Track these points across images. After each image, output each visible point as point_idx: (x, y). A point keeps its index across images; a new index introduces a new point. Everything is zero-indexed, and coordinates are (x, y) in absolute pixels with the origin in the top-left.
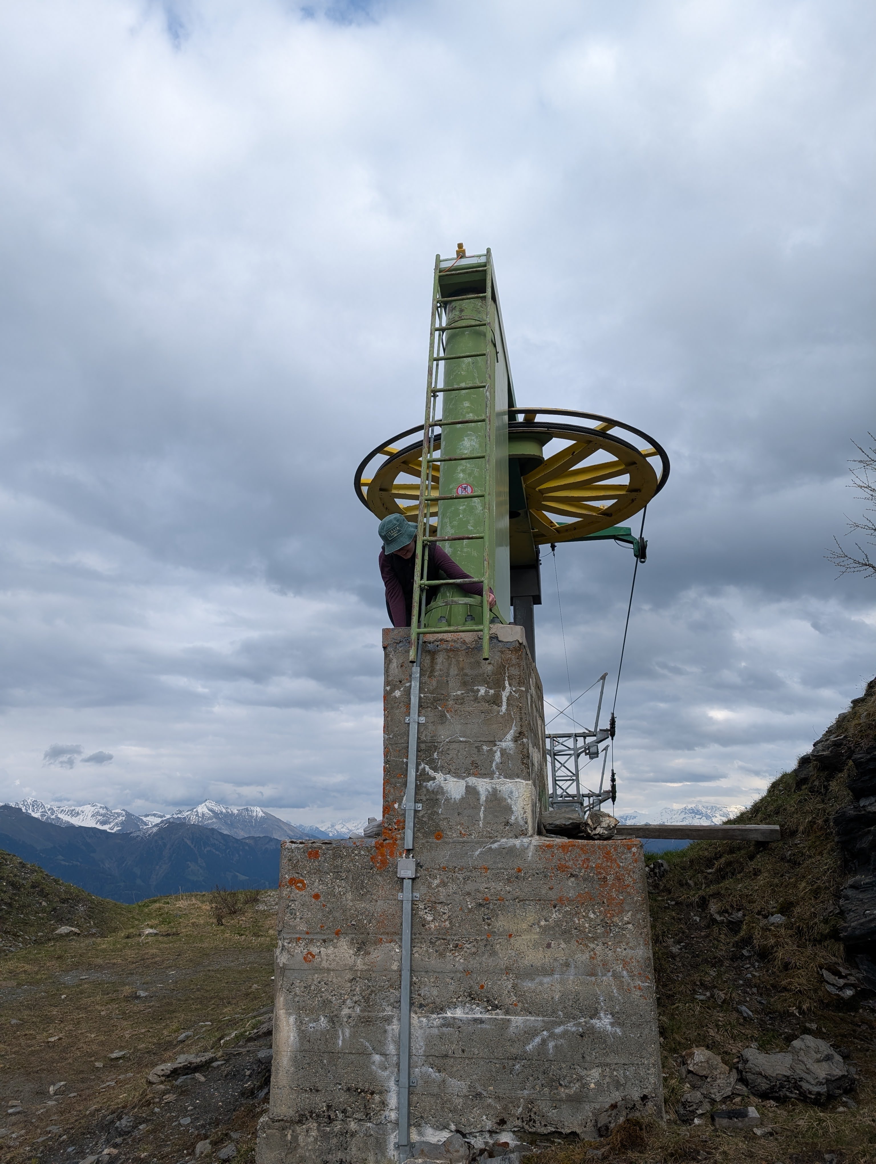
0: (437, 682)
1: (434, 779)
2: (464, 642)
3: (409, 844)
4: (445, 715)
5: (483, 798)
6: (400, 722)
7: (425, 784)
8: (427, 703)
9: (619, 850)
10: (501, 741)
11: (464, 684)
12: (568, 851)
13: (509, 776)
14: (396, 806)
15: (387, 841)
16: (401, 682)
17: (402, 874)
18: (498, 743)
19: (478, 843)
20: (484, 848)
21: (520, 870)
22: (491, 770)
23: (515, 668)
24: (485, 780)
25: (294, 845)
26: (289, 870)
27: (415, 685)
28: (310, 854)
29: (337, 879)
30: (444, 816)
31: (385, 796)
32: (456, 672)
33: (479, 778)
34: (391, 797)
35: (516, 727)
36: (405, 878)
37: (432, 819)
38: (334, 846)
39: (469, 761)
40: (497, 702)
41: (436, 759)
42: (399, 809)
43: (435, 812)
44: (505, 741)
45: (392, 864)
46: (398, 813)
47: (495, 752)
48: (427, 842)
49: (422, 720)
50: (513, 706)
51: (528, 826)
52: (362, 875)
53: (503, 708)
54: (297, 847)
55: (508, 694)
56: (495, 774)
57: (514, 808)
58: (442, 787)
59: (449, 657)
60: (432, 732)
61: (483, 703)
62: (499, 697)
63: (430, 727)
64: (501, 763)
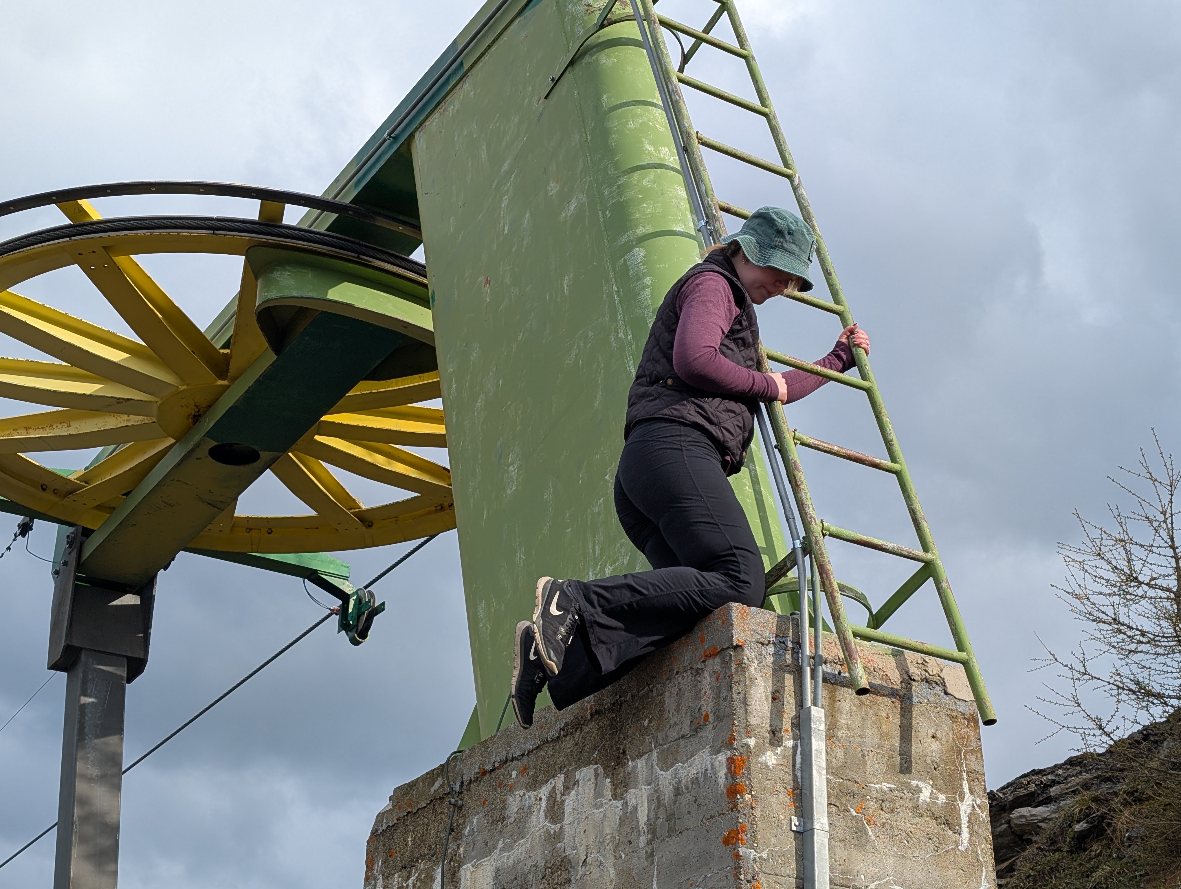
2: (886, 679)
4: (866, 829)
6: (780, 825)
8: (830, 795)
11: (894, 769)
16: (774, 733)
23: (977, 758)
27: (818, 747)
32: (877, 741)
40: (952, 822)
50: (979, 836)
53: (963, 837)
55: (969, 811)
59: (862, 704)
60: (842, 862)
61: (927, 819)
62: (952, 809)
63: (838, 851)
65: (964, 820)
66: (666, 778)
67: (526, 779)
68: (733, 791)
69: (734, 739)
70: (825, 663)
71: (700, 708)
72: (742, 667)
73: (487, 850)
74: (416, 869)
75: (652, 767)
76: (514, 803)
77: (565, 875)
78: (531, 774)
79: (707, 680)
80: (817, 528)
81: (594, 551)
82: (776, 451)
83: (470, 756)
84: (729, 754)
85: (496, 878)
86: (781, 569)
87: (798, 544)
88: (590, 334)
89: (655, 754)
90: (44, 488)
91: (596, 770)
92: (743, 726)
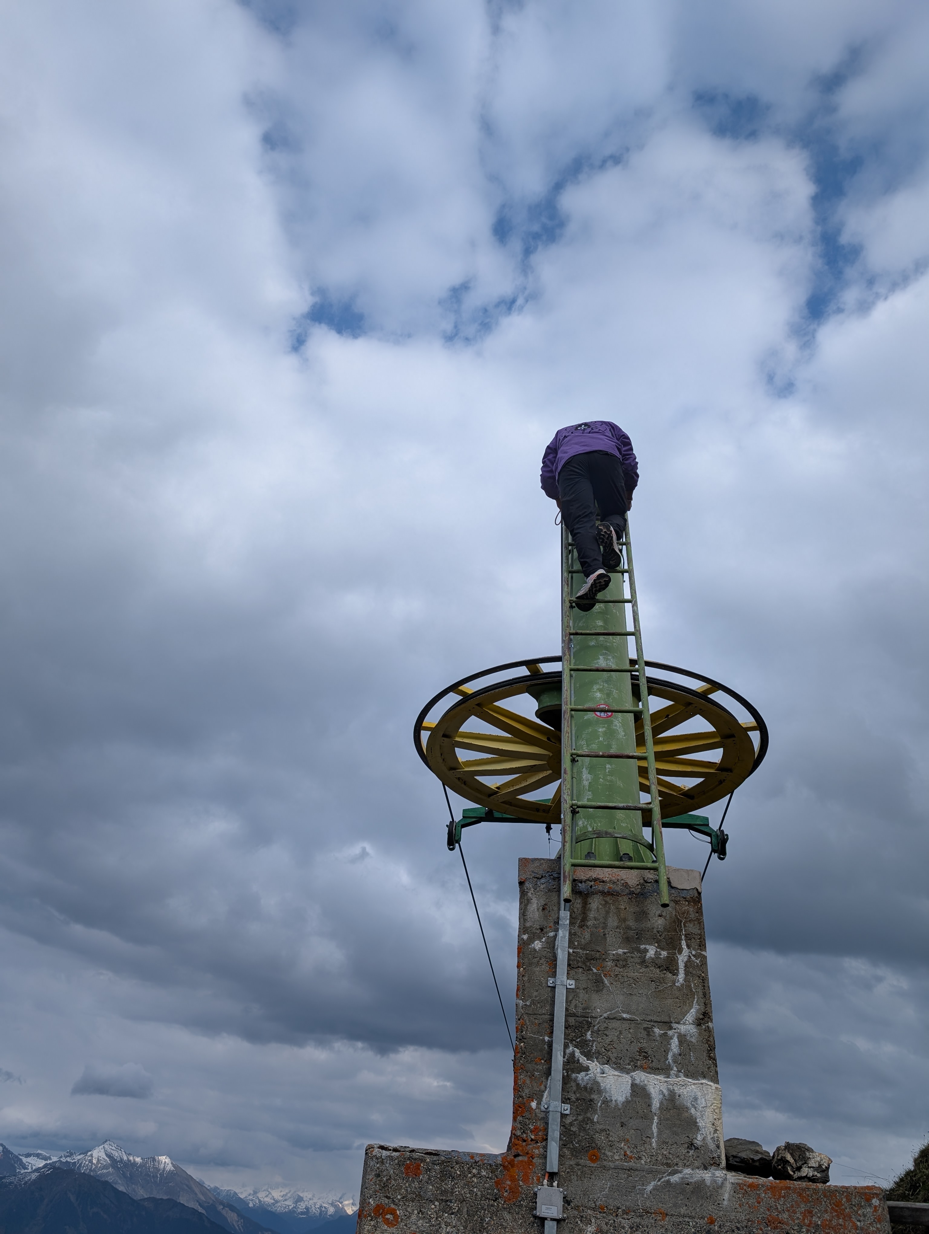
0: (591, 935)
1: (587, 1069)
2: (626, 885)
3: (553, 1164)
4: (602, 980)
5: (656, 1104)
6: (540, 984)
7: (574, 1075)
8: (578, 962)
9: (855, 1201)
10: (678, 1023)
11: (627, 940)
12: (780, 1197)
13: (691, 1074)
14: (534, 1105)
15: (520, 1158)
16: (542, 930)
17: (543, 1210)
18: (675, 1025)
19: (650, 1172)
20: (659, 1180)
21: (712, 1222)
22: (665, 1064)
23: (694, 925)
24: (658, 1077)
25: (385, 1153)
26: (376, 1191)
27: (563, 935)
28: (408, 1168)
29: (444, 1211)
30: (601, 1127)
31: (517, 1089)
32: (616, 924)
33: (650, 1073)
34: (527, 1091)
35: (699, 1005)
36: (546, 1219)
37: (585, 1130)
38: (443, 1158)
39: (635, 1047)
40: (671, 968)
41: (590, 1041)
42: (537, 1110)
43: (589, 1119)
44: (684, 1024)
45: (527, 1195)
46: (536, 1115)
47: (672, 1038)
48: (578, 1165)
49: (571, 984)
50: (693, 975)
51: (721, 1152)
52: (482, 1208)
53: (680, 977)
54: (389, 1156)
55: (685, 960)
56: (672, 1069)
57: (701, 1124)
58: (598, 1083)
59: (606, 902)
61: (652, 968)
62: (672, 960)
64: (680, 1055)
65: (681, 965)
72: (524, 894)
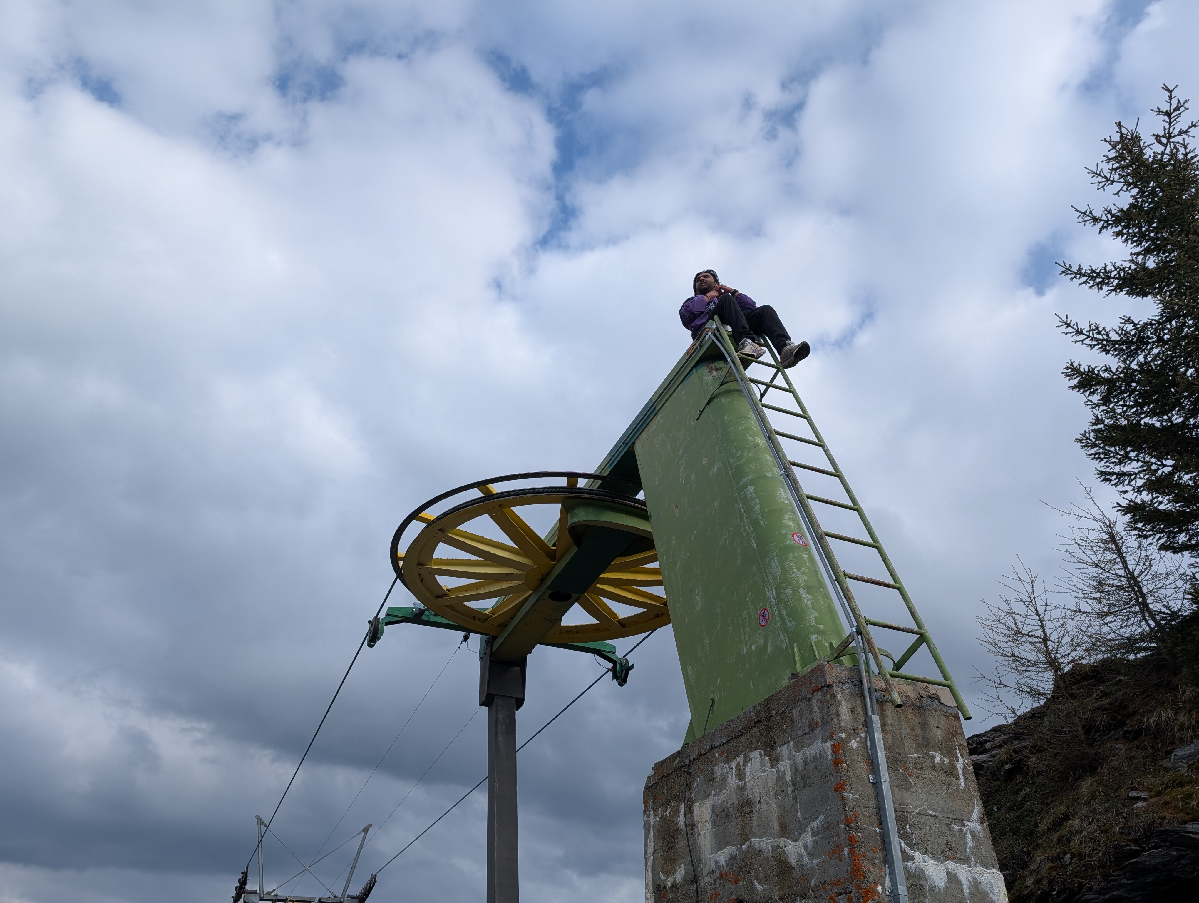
0: (892, 739)
1: (912, 858)
2: (909, 698)
4: (909, 780)
5: (966, 890)
6: (863, 780)
10: (968, 821)
11: (919, 746)
13: (985, 864)
14: (879, 889)
16: (853, 730)
18: (966, 823)
22: (966, 855)
23: (962, 738)
24: (963, 866)
27: (878, 737)
31: (862, 874)
32: (908, 731)
33: (957, 863)
34: (871, 877)
39: (943, 841)
40: (954, 773)
41: (910, 833)
42: (883, 895)
43: (922, 902)
44: (972, 822)
46: (883, 899)
47: (966, 834)
50: (970, 781)
53: (961, 782)
55: (962, 767)
56: (971, 860)
58: (923, 871)
59: (897, 711)
60: (899, 799)
61: (941, 772)
62: (954, 767)
63: (896, 792)
64: (974, 848)
65: (960, 772)
66: (798, 755)
67: (723, 758)
68: (837, 763)
69: (834, 734)
70: (876, 691)
71: (813, 719)
72: (833, 696)
73: (707, 796)
74: (670, 806)
75: (790, 750)
76: (718, 770)
77: (749, 809)
78: (725, 755)
79: (815, 704)
80: (863, 621)
81: (745, 637)
82: (836, 582)
83: (692, 746)
84: (832, 742)
85: (713, 810)
86: (846, 643)
87: (854, 630)
88: (731, 528)
89: (791, 743)
90: (474, 618)
91: (760, 752)
92: (838, 727)
